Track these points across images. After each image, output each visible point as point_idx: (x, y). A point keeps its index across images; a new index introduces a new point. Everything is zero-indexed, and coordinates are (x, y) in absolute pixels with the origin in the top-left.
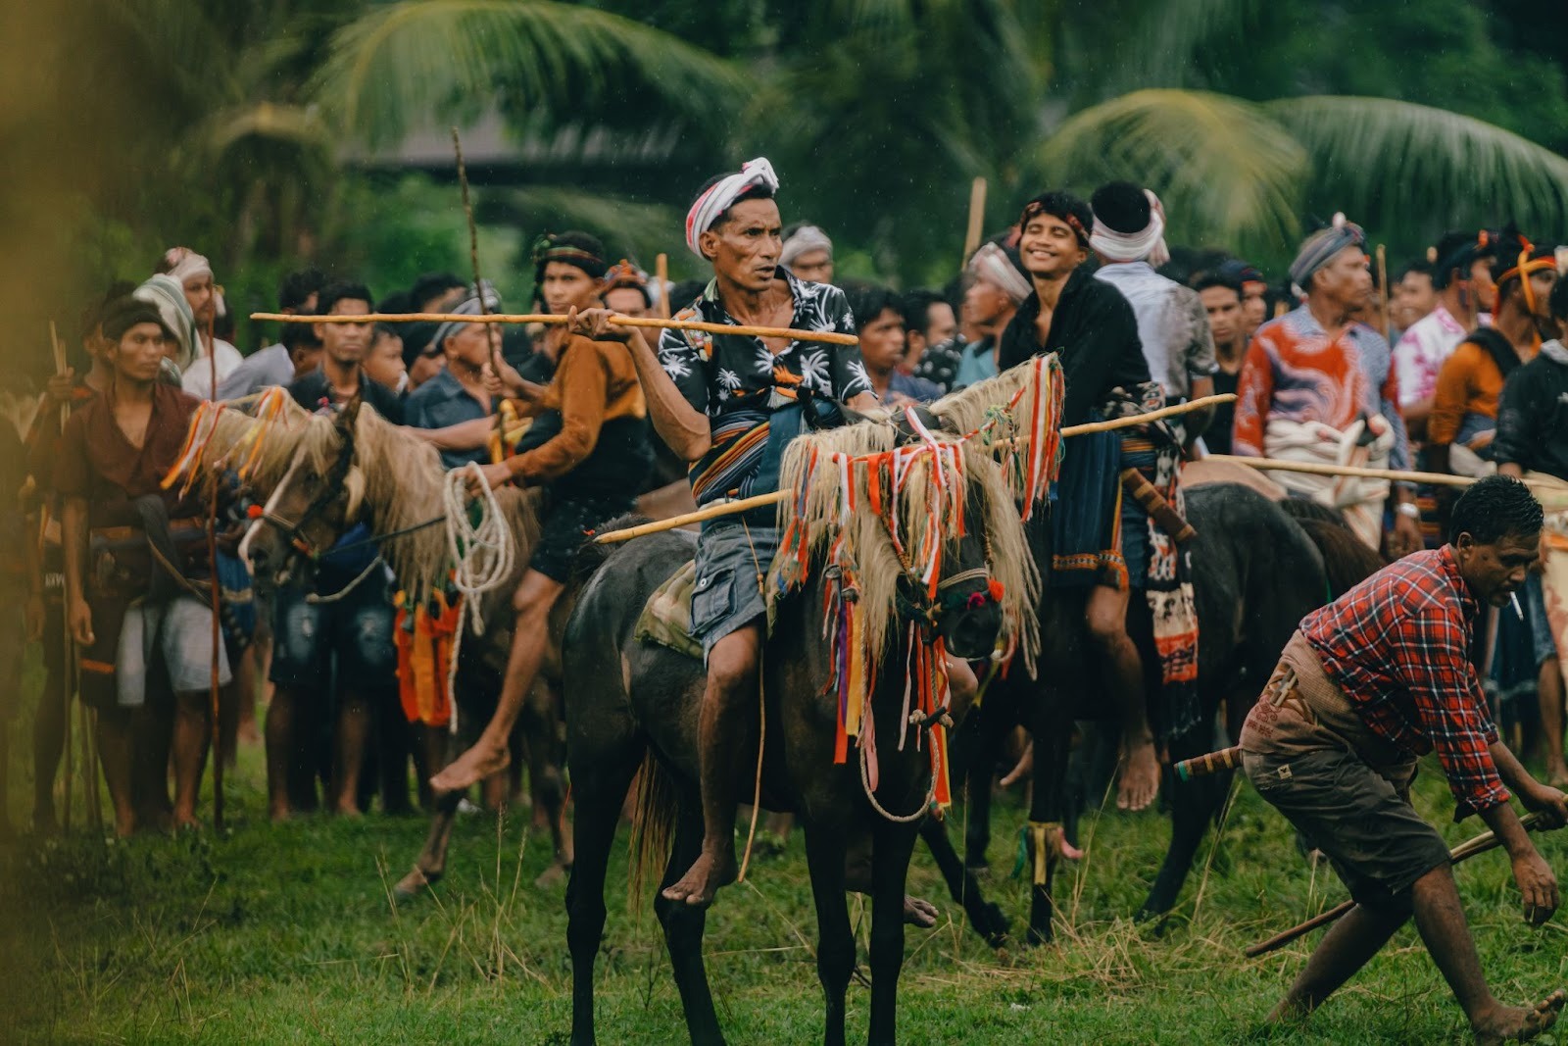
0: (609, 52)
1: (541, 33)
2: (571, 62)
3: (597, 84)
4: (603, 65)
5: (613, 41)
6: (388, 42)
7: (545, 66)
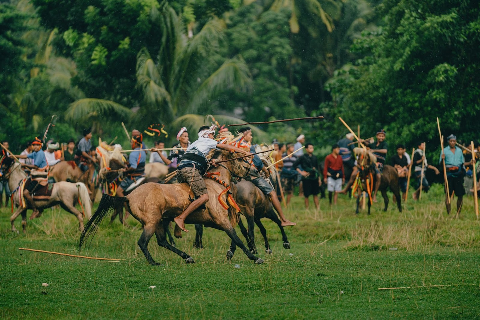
0: (111, 107)
1: (100, 104)
2: (105, 109)
3: (108, 112)
4: (109, 109)
5: (111, 105)
6: (78, 105)
7: (101, 110)
